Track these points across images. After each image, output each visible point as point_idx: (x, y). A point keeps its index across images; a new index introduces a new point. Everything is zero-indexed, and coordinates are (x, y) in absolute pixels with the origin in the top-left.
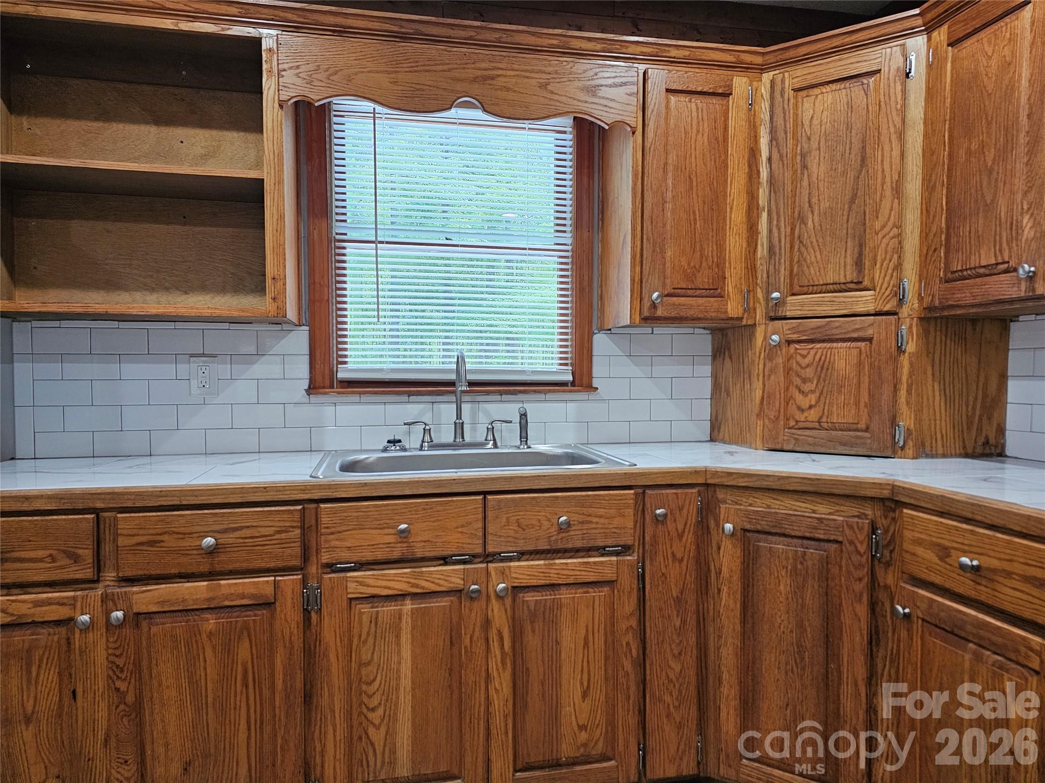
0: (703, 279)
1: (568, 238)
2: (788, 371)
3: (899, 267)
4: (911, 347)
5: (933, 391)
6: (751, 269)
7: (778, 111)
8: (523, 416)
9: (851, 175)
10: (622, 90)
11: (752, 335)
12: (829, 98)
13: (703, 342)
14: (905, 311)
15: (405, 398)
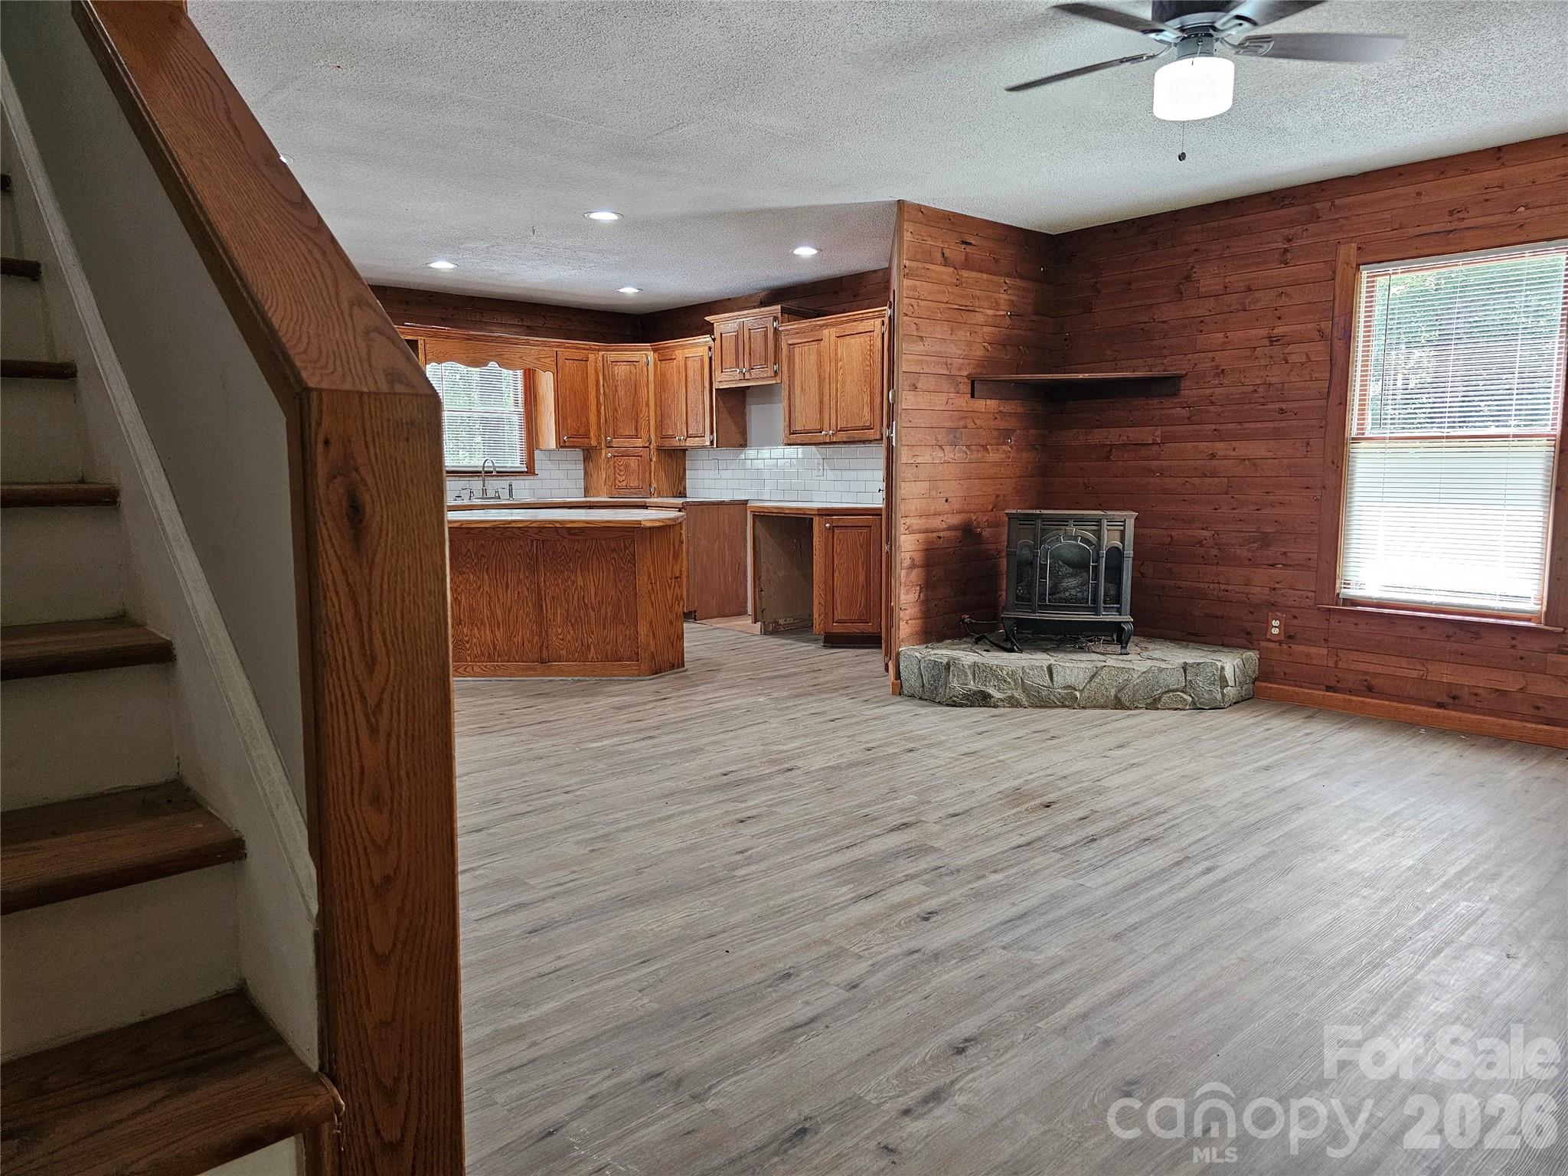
0: (582, 431)
1: (521, 409)
2: (615, 467)
3: (649, 431)
4: (654, 459)
5: (662, 474)
6: (599, 427)
7: (606, 369)
8: (510, 485)
9: (632, 397)
10: (549, 359)
11: (601, 453)
12: (624, 367)
13: (579, 454)
14: (652, 447)
15: (458, 478)
